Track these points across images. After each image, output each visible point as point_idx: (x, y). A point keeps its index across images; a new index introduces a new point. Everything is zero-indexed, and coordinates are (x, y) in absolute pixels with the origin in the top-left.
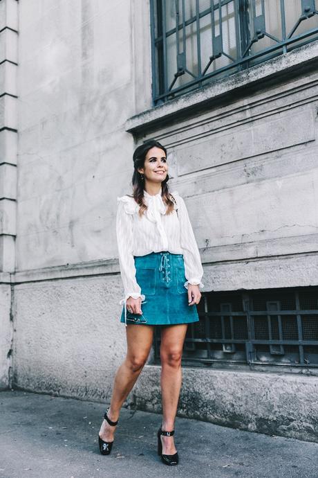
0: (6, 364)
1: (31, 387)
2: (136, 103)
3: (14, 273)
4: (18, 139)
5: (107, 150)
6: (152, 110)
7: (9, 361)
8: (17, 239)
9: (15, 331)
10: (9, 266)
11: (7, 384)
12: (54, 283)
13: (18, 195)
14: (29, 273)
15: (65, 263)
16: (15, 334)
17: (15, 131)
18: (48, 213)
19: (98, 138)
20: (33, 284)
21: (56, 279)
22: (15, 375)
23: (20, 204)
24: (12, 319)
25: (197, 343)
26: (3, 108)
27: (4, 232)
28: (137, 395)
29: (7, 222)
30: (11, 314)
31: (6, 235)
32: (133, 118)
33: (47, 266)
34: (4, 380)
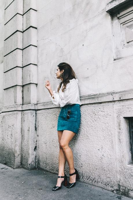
0: (34, 154)
1: (48, 169)
3: (37, 104)
5: (92, 28)
8: (38, 86)
10: (34, 101)
11: (34, 165)
14: (45, 104)
16: (38, 137)
17: (36, 28)
19: (85, 22)
20: (47, 110)
22: (39, 160)
23: (39, 67)
24: (36, 129)
26: (30, 16)
28: (121, 184)
30: (35, 127)
31: (32, 83)
32: (112, 2)
34: (33, 163)
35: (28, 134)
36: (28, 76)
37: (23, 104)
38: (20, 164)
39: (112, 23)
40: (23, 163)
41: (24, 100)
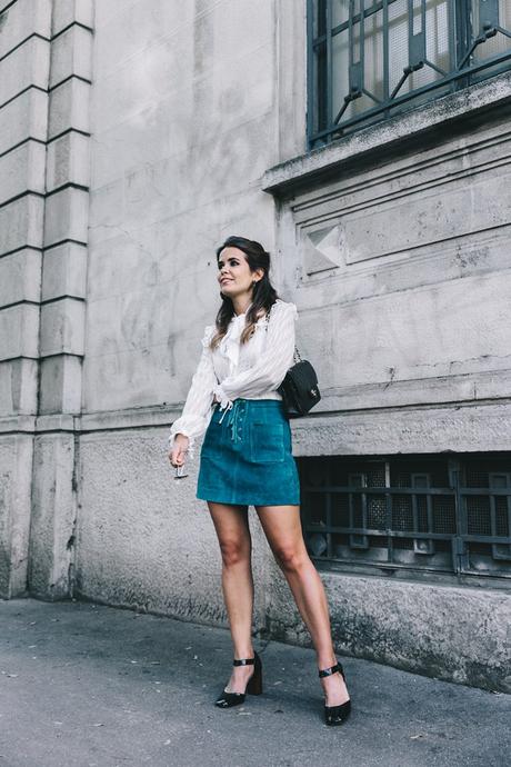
0: (65, 559)
1: (104, 596)
2: (280, 145)
3: (80, 415)
4: (90, 202)
6: (306, 156)
7: (69, 554)
8: (85, 362)
9: (80, 507)
10: (71, 404)
11: (66, 590)
12: (144, 434)
13: (88, 292)
14: (104, 415)
15: (160, 402)
16: (79, 511)
17: (85, 189)
18: (135, 321)
19: (217, 202)
20: (110, 434)
21: (146, 427)
22: (79, 576)
23: (92, 305)
24: (74, 488)
25: (371, 538)
26: (68, 152)
27: (66, 350)
28: (271, 616)
29: (71, 334)
30: (73, 480)
31: (68, 354)
32: (275, 169)
33: (132, 406)
34: (61, 583)
35: (52, 500)
36: (58, 333)
37: (38, 415)
38: (24, 586)
39: (278, 218)
40: (34, 583)
41: (43, 402)
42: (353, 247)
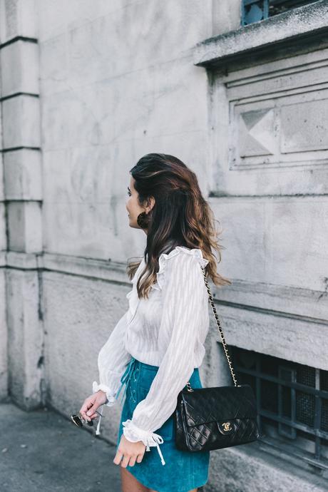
0: (36, 376)
3: (42, 254)
4: (39, 53)
5: (166, 91)
6: (239, 32)
7: (39, 372)
8: (44, 206)
9: (46, 333)
10: (33, 245)
11: (39, 400)
13: (42, 141)
14: (60, 258)
15: (106, 257)
16: (46, 337)
17: (35, 41)
18: (82, 177)
19: (152, 68)
22: (49, 390)
23: (46, 155)
24: (41, 316)
25: (299, 432)
27: (25, 198)
29: (28, 182)
30: (39, 311)
31: (27, 201)
32: (207, 42)
33: (83, 255)
34: (34, 396)
35: (22, 329)
36: (18, 180)
37: (8, 250)
38: (6, 393)
39: (211, 93)
40: (14, 392)
41: (11, 240)
42: (289, 135)
